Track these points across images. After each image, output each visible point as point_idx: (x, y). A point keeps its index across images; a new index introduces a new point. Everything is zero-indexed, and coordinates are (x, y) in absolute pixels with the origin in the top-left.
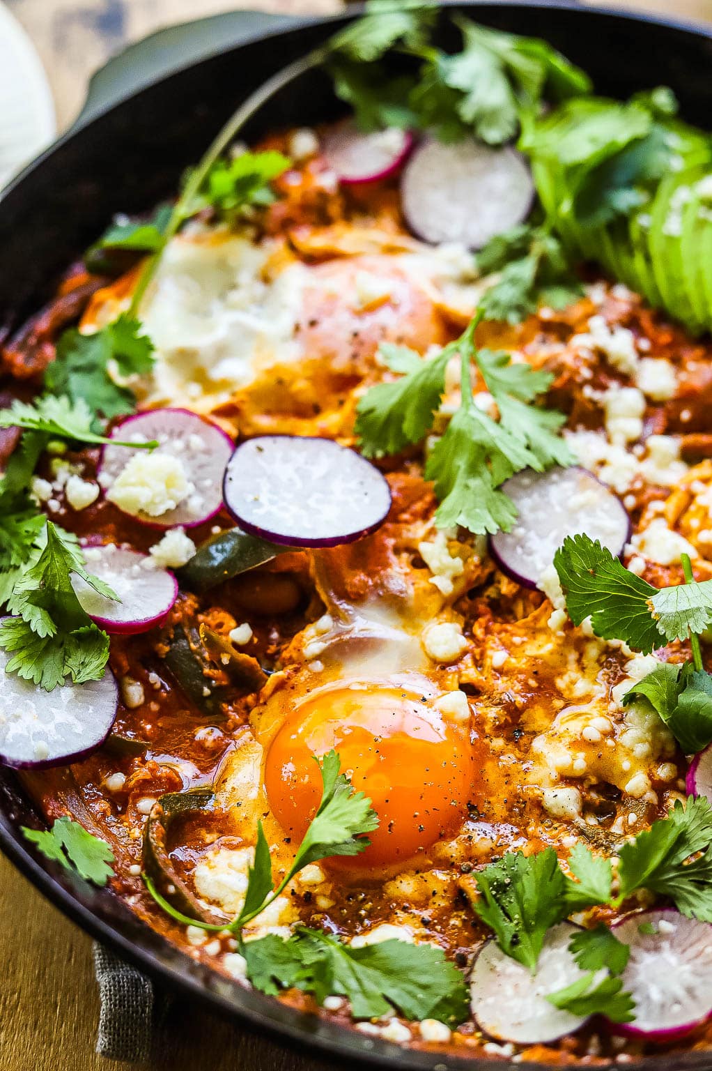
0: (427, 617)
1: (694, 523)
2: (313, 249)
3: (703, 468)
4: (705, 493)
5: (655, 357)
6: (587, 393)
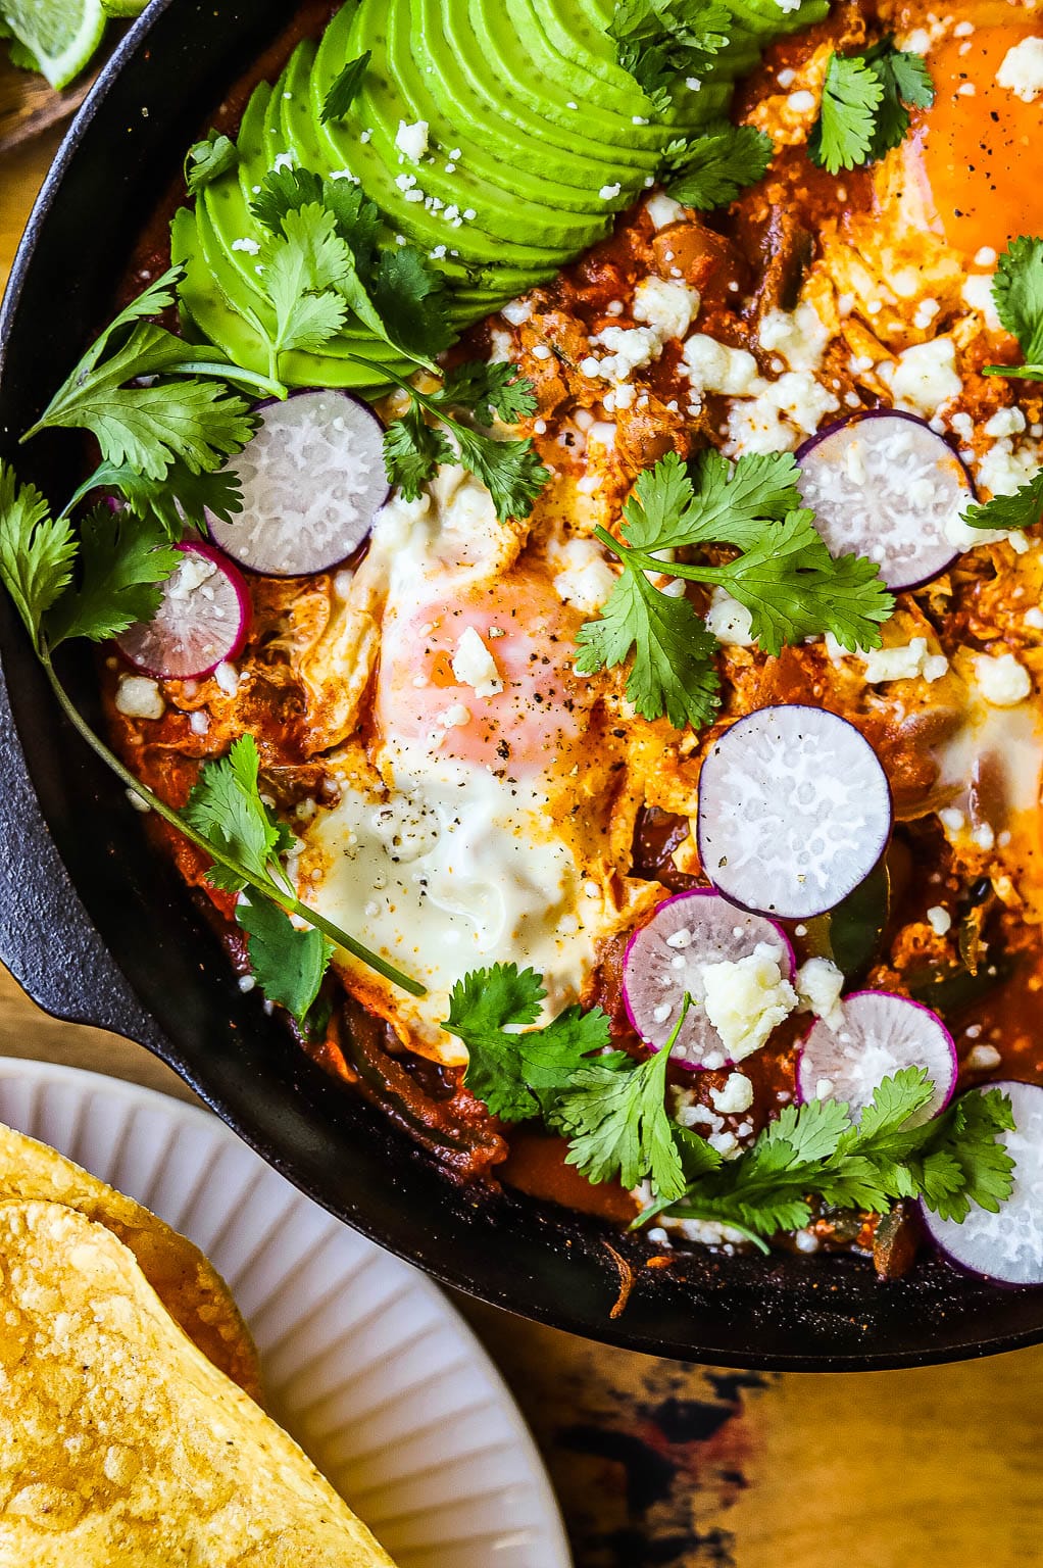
0: (964, 692)
1: (896, 326)
2: (348, 722)
3: (814, 290)
4: (857, 297)
5: (632, 299)
6: (694, 411)
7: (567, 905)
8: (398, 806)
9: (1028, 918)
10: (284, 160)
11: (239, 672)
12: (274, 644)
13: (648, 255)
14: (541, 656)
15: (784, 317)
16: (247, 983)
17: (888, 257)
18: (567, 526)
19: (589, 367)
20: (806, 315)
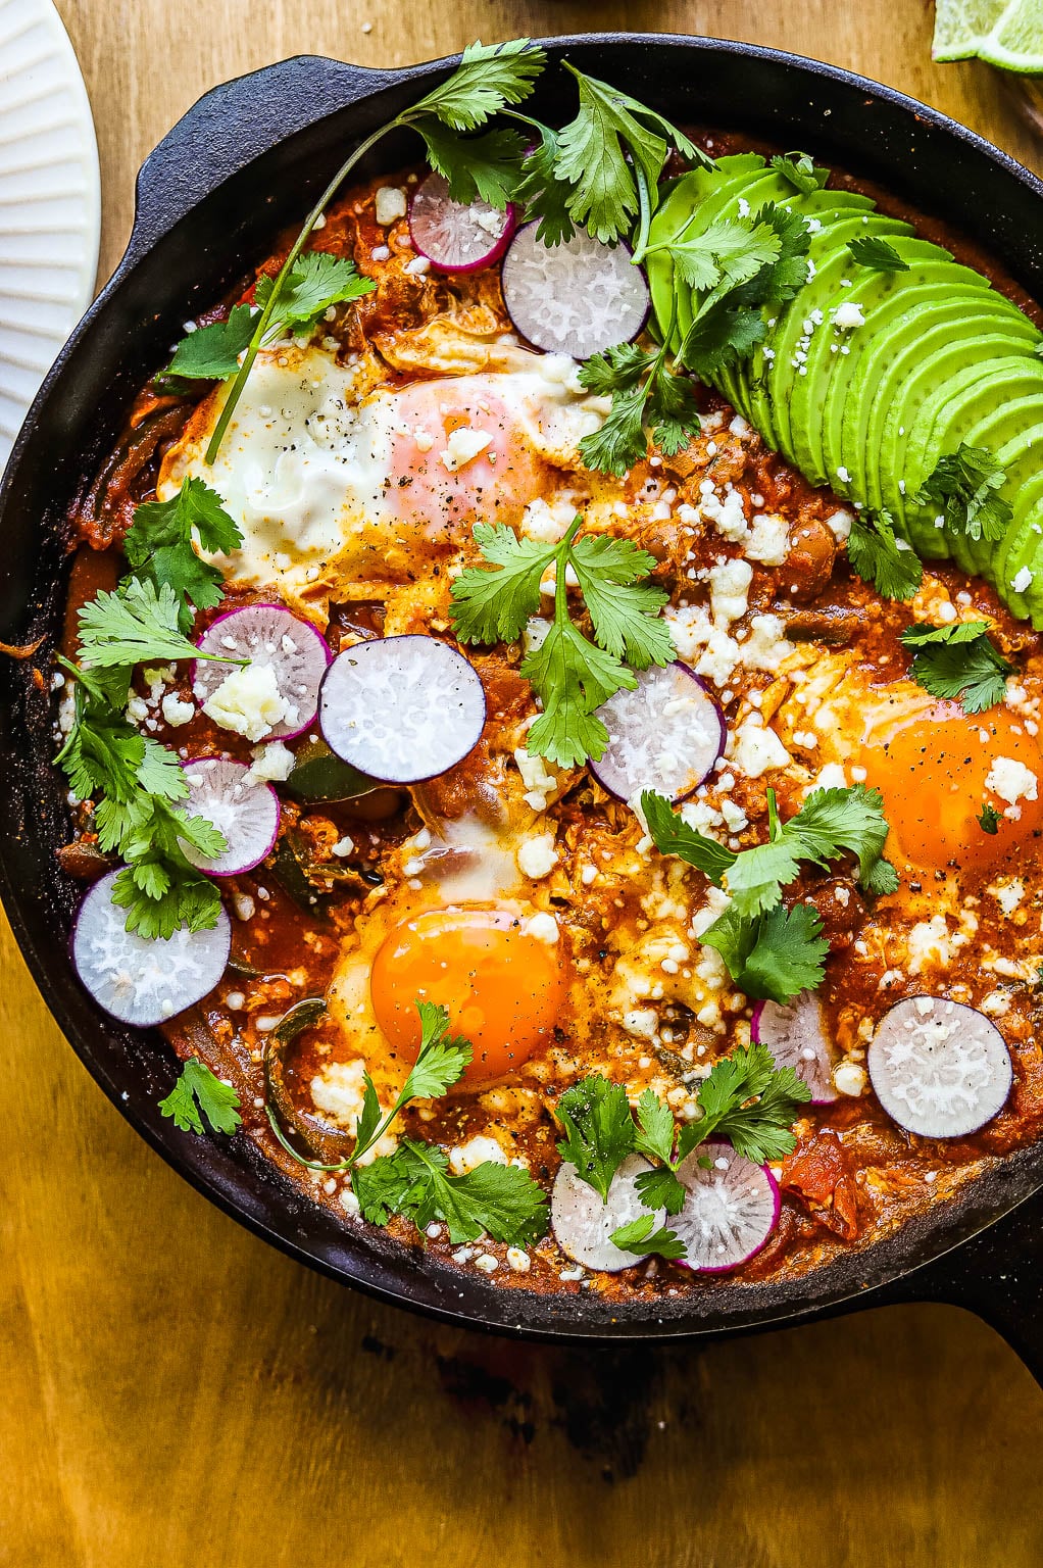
0: (521, 830)
1: (791, 720)
2: (403, 363)
3: (807, 651)
4: (806, 684)
5: (768, 513)
6: (691, 574)
7: (298, 557)
8: (347, 415)
9: (359, 919)
10: (815, 225)
11: (426, 274)
12: (452, 298)
13: (803, 518)
14: (482, 495)
15: (780, 632)
16: (190, 327)
17: (842, 703)
18: (587, 502)
19: (707, 486)
20: (784, 648)
